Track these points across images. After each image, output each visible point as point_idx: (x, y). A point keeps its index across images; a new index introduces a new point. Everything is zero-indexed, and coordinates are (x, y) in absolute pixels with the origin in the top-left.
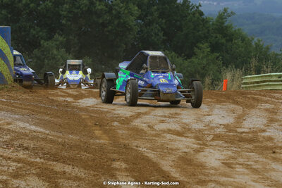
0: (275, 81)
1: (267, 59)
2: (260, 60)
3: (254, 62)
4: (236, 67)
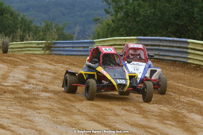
0: (34, 47)
1: (30, 30)
2: (24, 31)
3: (19, 32)
4: (6, 36)
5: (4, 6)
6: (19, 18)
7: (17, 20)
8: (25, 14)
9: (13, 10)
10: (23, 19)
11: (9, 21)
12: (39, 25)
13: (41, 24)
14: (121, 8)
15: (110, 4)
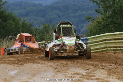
5: (7, 13)
6: (21, 23)
7: (19, 24)
8: (25, 19)
9: (14, 15)
10: (23, 23)
11: (12, 26)
12: (38, 28)
13: (40, 27)
14: (110, 7)
15: (99, 4)
